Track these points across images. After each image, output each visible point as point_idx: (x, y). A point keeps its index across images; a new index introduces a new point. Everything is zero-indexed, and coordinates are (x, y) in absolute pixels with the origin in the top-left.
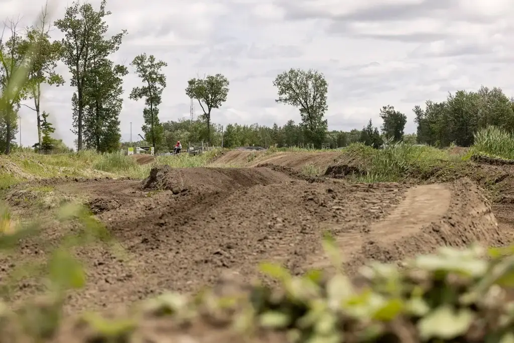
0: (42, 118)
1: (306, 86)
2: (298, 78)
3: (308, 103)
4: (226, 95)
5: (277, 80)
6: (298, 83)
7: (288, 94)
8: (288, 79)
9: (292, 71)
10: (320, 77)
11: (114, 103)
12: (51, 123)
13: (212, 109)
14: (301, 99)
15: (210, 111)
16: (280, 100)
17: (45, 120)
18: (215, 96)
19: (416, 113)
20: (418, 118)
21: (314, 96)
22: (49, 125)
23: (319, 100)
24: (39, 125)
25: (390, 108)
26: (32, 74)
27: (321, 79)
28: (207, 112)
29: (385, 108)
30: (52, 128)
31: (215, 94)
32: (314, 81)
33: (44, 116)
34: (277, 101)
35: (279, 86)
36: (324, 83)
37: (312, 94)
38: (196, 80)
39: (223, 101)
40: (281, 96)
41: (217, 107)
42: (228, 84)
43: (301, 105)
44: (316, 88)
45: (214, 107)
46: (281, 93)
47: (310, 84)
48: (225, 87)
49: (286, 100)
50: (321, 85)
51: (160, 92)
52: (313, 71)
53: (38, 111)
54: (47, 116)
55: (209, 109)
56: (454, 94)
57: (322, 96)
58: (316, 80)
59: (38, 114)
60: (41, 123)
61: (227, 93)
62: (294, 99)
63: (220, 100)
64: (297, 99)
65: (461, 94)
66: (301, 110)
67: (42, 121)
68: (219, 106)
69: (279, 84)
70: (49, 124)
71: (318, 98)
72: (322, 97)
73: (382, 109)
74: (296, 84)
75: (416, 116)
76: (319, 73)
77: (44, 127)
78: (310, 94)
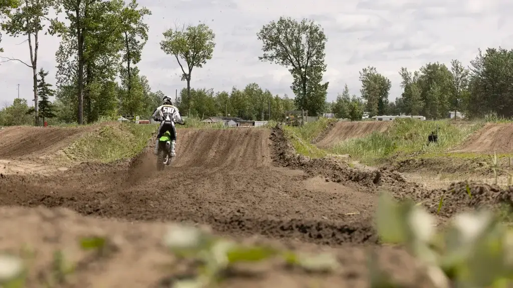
0: (39, 77)
1: (298, 41)
2: (289, 30)
3: (300, 63)
4: (212, 51)
5: (262, 32)
6: (288, 36)
7: (274, 50)
8: (276, 31)
9: (282, 21)
10: (316, 30)
11: (110, 59)
12: (51, 84)
13: (194, 67)
14: (292, 57)
15: (190, 70)
16: (265, 58)
17: (43, 80)
18: (197, 52)
19: (403, 76)
20: (406, 82)
21: (308, 53)
22: (48, 87)
23: (314, 58)
24: (35, 87)
25: (372, 69)
26: (27, 21)
27: (318, 31)
28: (187, 72)
29: (365, 70)
30: (51, 91)
31: (197, 50)
32: (309, 34)
33: (41, 73)
34: (261, 58)
35: (265, 40)
36: (322, 37)
37: (306, 50)
38: (173, 32)
39: (208, 58)
40: (266, 52)
41: (201, 66)
42: (213, 37)
43: (291, 64)
44: (311, 42)
45: (197, 66)
46: (267, 49)
47: (304, 38)
48: (211, 41)
49: (272, 57)
50: (317, 38)
51: (141, 47)
52: (308, 20)
53: (34, 68)
54: (46, 74)
55: (189, 68)
56: (484, 53)
57: (319, 52)
58: (311, 33)
59: (34, 72)
60: (38, 84)
61: (213, 48)
62: (284, 57)
63: (204, 56)
64: (287, 57)
65: (491, 52)
66: (292, 71)
67: (39, 81)
68: (203, 64)
69: (264, 37)
70: (48, 85)
71: (314, 55)
72: (319, 54)
73: (362, 72)
74: (286, 37)
75: (403, 80)
76: (316, 23)
77: (41, 88)
78: (303, 51)
